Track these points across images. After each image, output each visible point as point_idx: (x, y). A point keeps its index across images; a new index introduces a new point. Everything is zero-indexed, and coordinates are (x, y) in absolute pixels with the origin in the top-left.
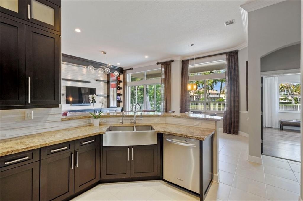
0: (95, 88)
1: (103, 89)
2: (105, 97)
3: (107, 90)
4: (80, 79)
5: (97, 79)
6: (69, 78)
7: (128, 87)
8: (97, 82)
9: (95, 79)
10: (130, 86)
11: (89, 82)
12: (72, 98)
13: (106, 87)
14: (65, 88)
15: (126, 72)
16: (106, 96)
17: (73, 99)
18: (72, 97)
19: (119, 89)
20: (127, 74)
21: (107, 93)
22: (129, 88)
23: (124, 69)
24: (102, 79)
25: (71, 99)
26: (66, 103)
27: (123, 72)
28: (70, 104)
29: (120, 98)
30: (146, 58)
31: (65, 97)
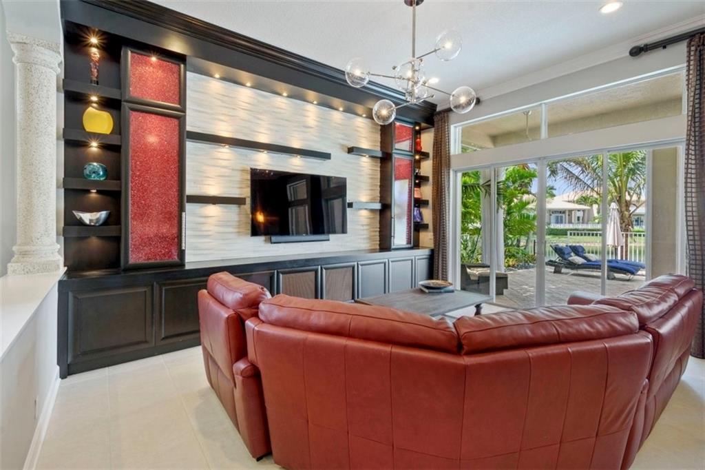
0: (345, 179)
1: (369, 181)
2: (372, 211)
3: (381, 186)
4: (296, 145)
5: (351, 145)
6: (263, 139)
7: (456, 172)
8: (350, 156)
9: (342, 146)
10: (459, 171)
11: (326, 156)
12: (264, 216)
13: (379, 176)
14: (249, 177)
15: (448, 116)
16: (378, 206)
17: (269, 218)
18: (265, 210)
19: (419, 181)
20: (452, 127)
21: (381, 197)
22: (456, 176)
23: (438, 109)
24: (365, 145)
25: (261, 218)
26: (250, 232)
27: (436, 119)
28: (262, 238)
29: (420, 214)
30: (610, 15)
31: (249, 211)
